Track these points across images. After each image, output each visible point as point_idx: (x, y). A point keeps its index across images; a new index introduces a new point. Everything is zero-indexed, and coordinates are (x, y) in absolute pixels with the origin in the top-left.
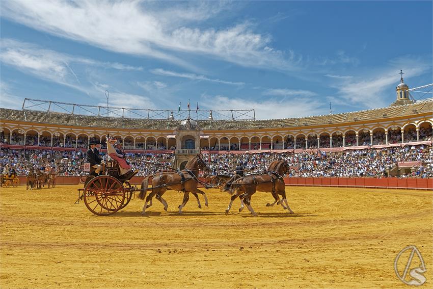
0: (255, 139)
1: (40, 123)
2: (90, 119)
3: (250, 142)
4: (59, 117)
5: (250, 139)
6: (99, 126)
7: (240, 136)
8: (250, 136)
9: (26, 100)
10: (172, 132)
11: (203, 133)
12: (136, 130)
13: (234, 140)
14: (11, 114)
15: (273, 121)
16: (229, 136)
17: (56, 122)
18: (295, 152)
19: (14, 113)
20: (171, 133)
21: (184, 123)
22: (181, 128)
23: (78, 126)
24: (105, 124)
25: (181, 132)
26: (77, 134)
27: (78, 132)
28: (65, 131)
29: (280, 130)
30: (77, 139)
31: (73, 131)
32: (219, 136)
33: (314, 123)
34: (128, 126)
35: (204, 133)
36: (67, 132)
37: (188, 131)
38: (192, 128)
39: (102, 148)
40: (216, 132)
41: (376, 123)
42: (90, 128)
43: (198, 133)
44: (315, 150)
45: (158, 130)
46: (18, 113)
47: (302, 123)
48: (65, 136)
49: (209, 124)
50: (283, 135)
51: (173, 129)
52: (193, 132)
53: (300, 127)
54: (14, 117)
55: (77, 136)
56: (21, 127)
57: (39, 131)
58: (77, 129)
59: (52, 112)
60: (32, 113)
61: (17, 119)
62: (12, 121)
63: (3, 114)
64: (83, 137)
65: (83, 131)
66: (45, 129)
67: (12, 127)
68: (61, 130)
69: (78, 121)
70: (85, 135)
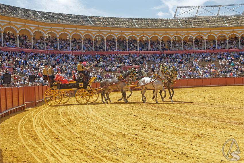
1: (194, 28)
2: (236, 18)
4: (208, 20)
9: (178, 8)
14: (169, 23)
17: (207, 25)
19: (170, 21)
23: (228, 27)
26: (227, 34)
27: (229, 32)
28: (216, 33)
30: (228, 40)
31: (223, 32)
36: (218, 34)
42: (240, 27)
46: (174, 21)
48: (216, 38)
54: (172, 25)
55: (228, 37)
56: (179, 34)
57: (194, 36)
58: (228, 29)
59: (199, 17)
60: (185, 20)
61: (174, 27)
62: (172, 29)
63: (164, 23)
64: (234, 37)
65: (233, 32)
66: (198, 33)
67: (172, 34)
68: (212, 33)
69: (226, 21)
70: (235, 35)
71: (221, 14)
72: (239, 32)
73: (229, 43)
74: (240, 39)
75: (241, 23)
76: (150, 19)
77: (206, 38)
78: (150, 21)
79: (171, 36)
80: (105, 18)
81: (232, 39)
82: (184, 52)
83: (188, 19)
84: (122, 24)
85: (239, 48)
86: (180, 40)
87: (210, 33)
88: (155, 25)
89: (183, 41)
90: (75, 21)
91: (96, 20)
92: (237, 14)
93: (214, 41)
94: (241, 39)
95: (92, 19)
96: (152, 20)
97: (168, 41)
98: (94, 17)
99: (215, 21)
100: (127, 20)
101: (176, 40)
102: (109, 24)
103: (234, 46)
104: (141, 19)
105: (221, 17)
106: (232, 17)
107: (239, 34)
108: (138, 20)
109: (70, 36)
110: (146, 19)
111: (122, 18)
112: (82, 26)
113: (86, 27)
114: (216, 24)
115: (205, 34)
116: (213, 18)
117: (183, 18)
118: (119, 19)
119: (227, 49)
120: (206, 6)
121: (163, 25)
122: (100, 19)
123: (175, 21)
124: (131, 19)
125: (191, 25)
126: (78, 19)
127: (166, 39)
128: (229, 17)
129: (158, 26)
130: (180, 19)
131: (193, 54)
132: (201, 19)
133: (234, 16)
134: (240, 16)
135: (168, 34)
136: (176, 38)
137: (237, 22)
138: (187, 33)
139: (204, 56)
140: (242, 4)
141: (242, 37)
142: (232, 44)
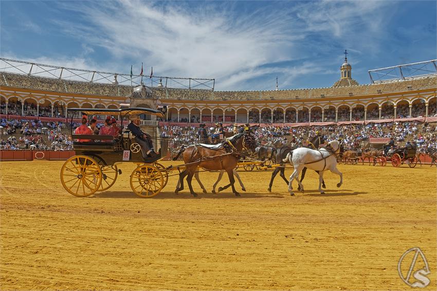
0: (218, 111)
3: (212, 114)
5: (212, 111)
6: (35, 88)
7: (201, 107)
8: (212, 108)
10: (125, 100)
11: (160, 103)
12: (81, 95)
13: (195, 111)
15: (235, 92)
16: (190, 107)
18: (260, 126)
20: (123, 101)
21: (138, 89)
22: (136, 96)
23: (8, 87)
24: (43, 86)
25: (136, 100)
26: (7, 96)
29: (245, 102)
30: (7, 103)
32: (178, 106)
33: (281, 97)
34: (72, 91)
35: (161, 101)
37: (143, 99)
38: (149, 96)
39: (39, 116)
40: (175, 101)
41: (356, 100)
42: (24, 89)
43: (155, 102)
44: (283, 125)
45: (107, 97)
47: (268, 97)
49: (165, 93)
50: (248, 108)
51: (126, 97)
52: (148, 101)
53: (266, 101)
55: (7, 100)
58: (8, 90)
64: (15, 100)
65: (15, 94)
69: (7, 80)
70: (17, 98)
72: (23, 96)
73: (8, 107)
74: (23, 104)
75: (25, 85)
81: (13, 102)
85: (21, 115)
92: (21, 73)
94: (25, 104)
103: (15, 111)
106: (14, 75)
119: (5, 114)
128: (10, 74)
133: (17, 75)
134: (25, 76)
137: (21, 83)
140: (28, 63)
141: (26, 103)
142: (13, 109)
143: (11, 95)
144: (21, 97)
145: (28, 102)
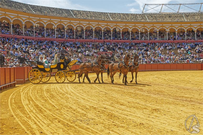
1: (158, 22)
2: (193, 15)
4: (170, 16)
9: (146, 6)
14: (138, 17)
17: (169, 20)
26: (186, 28)
27: (187, 26)
28: (176, 27)
30: (186, 32)
31: (182, 26)
36: (178, 28)
42: (196, 22)
48: (177, 30)
54: (140, 19)
55: (186, 30)
56: (146, 26)
57: (158, 28)
58: (186, 24)
59: (162, 13)
60: (151, 15)
61: (142, 20)
62: (140, 22)
63: (133, 17)
64: (191, 30)
65: (190, 26)
66: (162, 26)
67: (140, 27)
68: (173, 26)
69: (185, 17)
70: (192, 28)
71: (181, 11)
73: (187, 35)
74: (196, 32)
75: (197, 19)
76: (123, 14)
77: (168, 30)
78: (122, 15)
79: (140, 28)
80: (85, 11)
81: (190, 32)
82: (149, 41)
83: (154, 14)
84: (99, 17)
85: (195, 40)
86: (146, 32)
87: (171, 26)
88: (126, 18)
89: (149, 33)
90: (60, 14)
91: (77, 13)
92: (194, 11)
93: (174, 34)
95: (74, 12)
96: (124, 14)
97: (136, 33)
98: (76, 10)
99: (176, 17)
100: (103, 14)
101: (144, 31)
102: (88, 17)
104: (115, 14)
105: (180, 13)
106: (189, 13)
107: (195, 28)
108: (112, 14)
109: (55, 26)
110: (119, 14)
111: (99, 12)
112: (66, 18)
113: (69, 19)
114: (177, 19)
115: (167, 27)
116: (174, 14)
117: (149, 14)
118: (96, 13)
119: (185, 40)
120: (169, 4)
121: (133, 19)
122: (81, 13)
123: (143, 15)
124: (106, 13)
125: (156, 19)
126: (63, 12)
127: (135, 31)
128: (187, 13)
129: (129, 19)
130: (147, 14)
131: (157, 44)
132: (165, 15)
133: (192, 13)
134: (197, 13)
135: (136, 26)
136: (143, 30)
137: (194, 18)
138: (152, 26)
139: (166, 45)
140: (199, 4)
141: (198, 31)
142: (189, 36)
143: (188, 27)
144: (194, 27)
145: (199, 30)
